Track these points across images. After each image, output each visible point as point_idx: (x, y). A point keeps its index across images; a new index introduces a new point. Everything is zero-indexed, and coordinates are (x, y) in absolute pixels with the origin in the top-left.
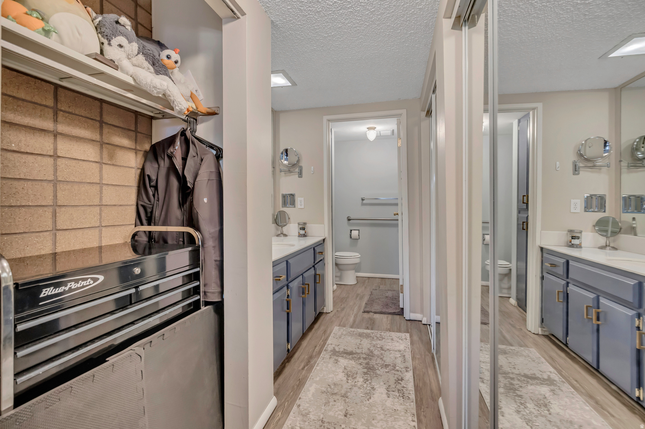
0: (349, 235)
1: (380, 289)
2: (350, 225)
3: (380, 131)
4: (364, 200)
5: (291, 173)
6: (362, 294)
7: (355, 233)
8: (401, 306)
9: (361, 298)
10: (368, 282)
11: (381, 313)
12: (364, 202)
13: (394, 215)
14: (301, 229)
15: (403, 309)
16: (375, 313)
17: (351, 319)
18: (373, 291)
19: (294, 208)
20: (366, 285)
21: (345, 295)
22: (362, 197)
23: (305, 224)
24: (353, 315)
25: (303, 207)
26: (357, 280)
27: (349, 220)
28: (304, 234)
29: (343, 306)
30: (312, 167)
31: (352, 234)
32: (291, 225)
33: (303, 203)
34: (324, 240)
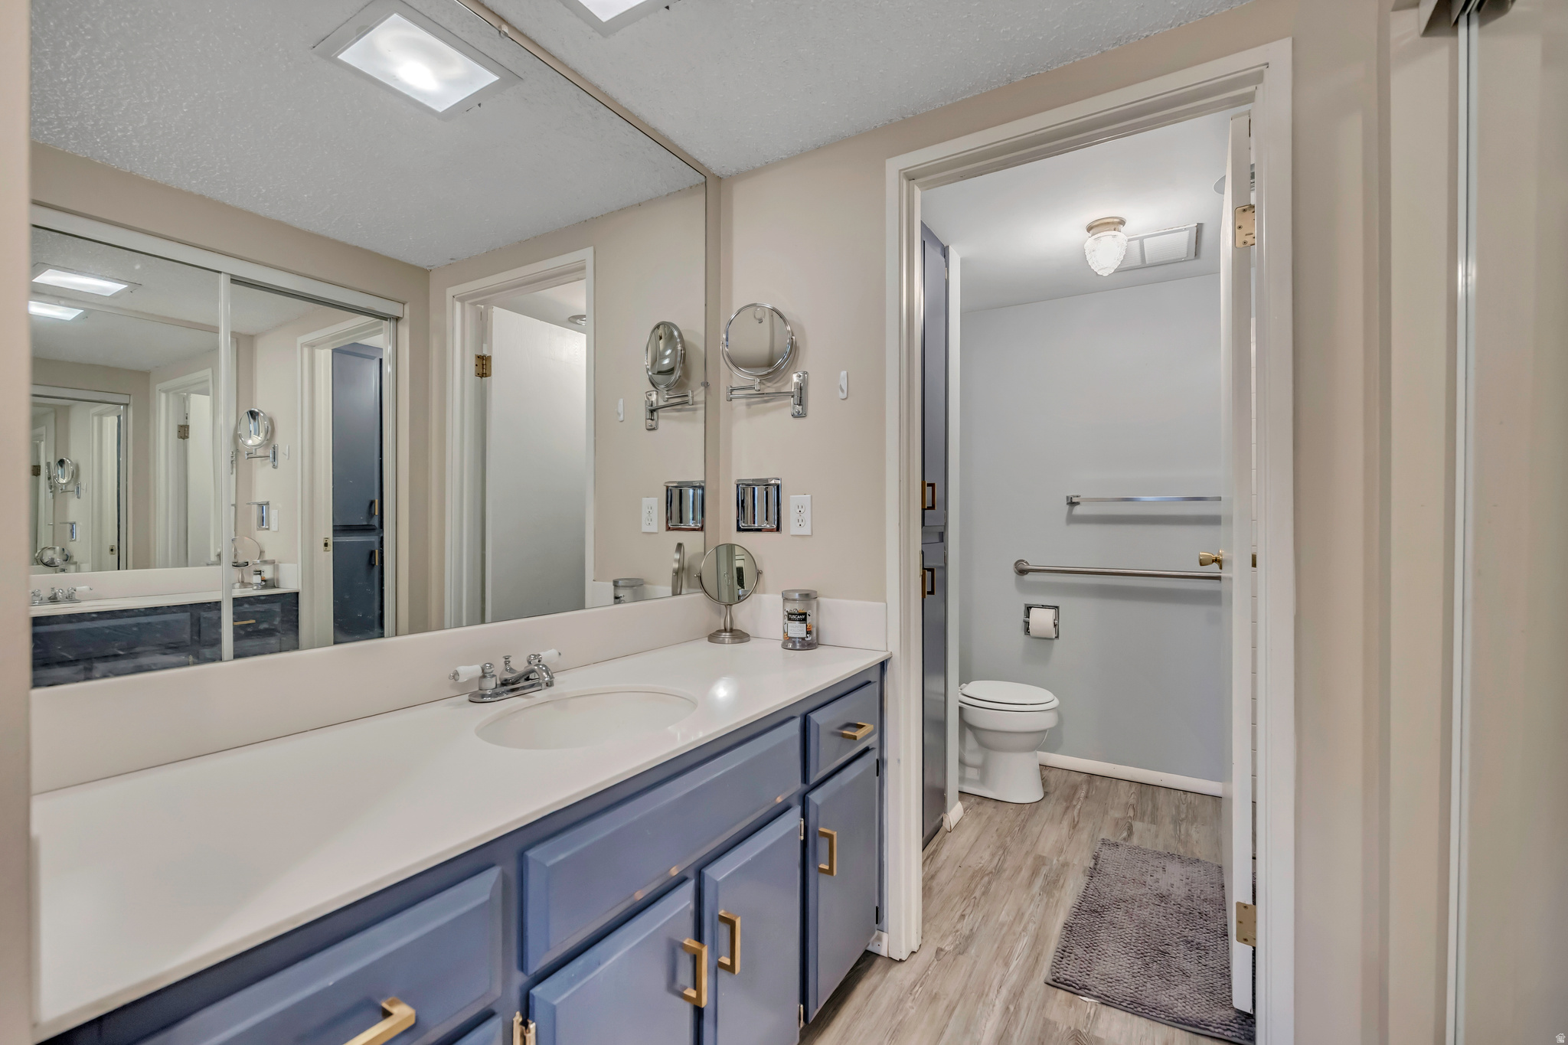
0: (1021, 625)
1: (1135, 841)
2: (1023, 588)
3: (1141, 240)
4: (1078, 503)
5: (766, 402)
6: (1055, 861)
7: (1042, 619)
8: (1241, 1001)
9: (1053, 884)
10: (1086, 797)
11: (1136, 1007)
12: (1078, 510)
13: (1201, 564)
14: (789, 619)
15: (1248, 1020)
16: (1107, 1001)
17: (989, 1025)
18: (1106, 853)
19: (775, 535)
20: (1076, 812)
21: (987, 855)
22: (1070, 494)
23: (807, 596)
24: (1004, 992)
25: (806, 530)
26: (1045, 782)
27: (1022, 572)
28: (803, 639)
29: (965, 927)
30: (844, 373)
31: (1032, 620)
32: (764, 596)
33: (807, 515)
34: (883, 665)
